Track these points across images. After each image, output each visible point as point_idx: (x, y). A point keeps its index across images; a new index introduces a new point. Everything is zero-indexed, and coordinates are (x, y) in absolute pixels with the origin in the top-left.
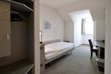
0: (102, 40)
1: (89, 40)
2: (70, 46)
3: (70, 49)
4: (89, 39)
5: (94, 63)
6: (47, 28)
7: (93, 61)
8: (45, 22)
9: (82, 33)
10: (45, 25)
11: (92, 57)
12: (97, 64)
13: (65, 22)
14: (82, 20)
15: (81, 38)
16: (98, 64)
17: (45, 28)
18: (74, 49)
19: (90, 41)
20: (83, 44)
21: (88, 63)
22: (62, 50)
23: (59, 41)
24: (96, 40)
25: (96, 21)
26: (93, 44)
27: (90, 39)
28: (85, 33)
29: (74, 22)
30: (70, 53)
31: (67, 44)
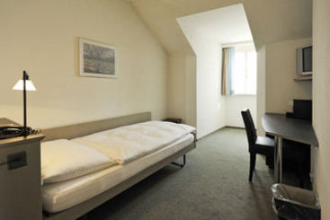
0: (285, 113)
1: (243, 113)
2: (178, 136)
3: (181, 148)
4: (245, 110)
5: (261, 196)
6: (98, 72)
7: (258, 189)
8: (86, 45)
9: (223, 92)
10: (85, 57)
11: (254, 175)
12: (274, 207)
13: (168, 55)
14: (223, 49)
15: (219, 106)
16: (277, 208)
17: (86, 70)
18: (195, 147)
19: (246, 115)
20: (227, 127)
21: (241, 199)
22: (146, 154)
23: (145, 118)
24: (264, 112)
25: (263, 51)
26: (255, 124)
27: (248, 110)
28: (231, 92)
29: (197, 53)
30: (180, 160)
31: (168, 130)
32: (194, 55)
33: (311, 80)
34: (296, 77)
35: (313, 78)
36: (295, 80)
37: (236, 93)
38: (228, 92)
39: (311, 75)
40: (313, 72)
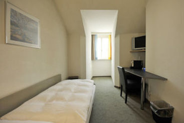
14: (92, 35)
25: (118, 38)
28: (96, 58)
32: (85, 36)
33: (145, 51)
34: (131, 50)
35: (146, 50)
36: (131, 52)
37: (98, 59)
38: (95, 58)
39: (145, 49)
40: (146, 48)
